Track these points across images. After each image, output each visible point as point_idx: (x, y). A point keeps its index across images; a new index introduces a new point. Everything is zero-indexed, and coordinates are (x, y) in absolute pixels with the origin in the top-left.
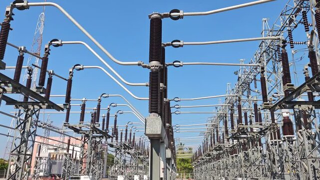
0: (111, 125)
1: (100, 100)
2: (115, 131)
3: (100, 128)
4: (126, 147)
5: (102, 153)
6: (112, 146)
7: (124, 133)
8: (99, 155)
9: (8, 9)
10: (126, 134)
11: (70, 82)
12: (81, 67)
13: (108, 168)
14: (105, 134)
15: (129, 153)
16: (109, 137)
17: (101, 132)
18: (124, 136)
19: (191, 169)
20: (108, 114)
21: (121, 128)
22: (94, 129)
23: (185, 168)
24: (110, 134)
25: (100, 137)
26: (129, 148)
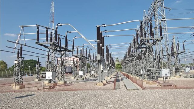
0: (88, 54)
1: (83, 46)
2: (90, 56)
3: (84, 56)
4: (94, 61)
5: (85, 64)
6: (89, 61)
7: (93, 56)
8: (84, 65)
9: (56, 26)
10: (94, 56)
11: (73, 42)
12: (76, 37)
13: (88, 69)
14: (86, 57)
15: (95, 63)
16: (87, 58)
17: (84, 57)
18: (93, 57)
19: (122, 68)
20: (86, 50)
21: (91, 54)
22: (82, 56)
23: (119, 67)
24: (88, 57)
25: (84, 58)
26: (95, 61)
